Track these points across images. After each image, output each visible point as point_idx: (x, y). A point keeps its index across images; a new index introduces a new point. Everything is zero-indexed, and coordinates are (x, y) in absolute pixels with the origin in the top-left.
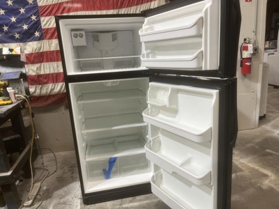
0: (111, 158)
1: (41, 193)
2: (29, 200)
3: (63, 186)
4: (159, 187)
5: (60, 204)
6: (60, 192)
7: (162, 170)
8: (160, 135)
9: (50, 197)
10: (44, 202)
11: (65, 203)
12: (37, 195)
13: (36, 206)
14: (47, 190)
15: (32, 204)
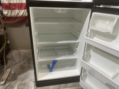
0: (54, 61)
1: (11, 76)
2: (3, 81)
3: (23, 72)
4: (84, 82)
5: (22, 84)
6: (22, 76)
7: (87, 72)
8: (91, 51)
9: (16, 79)
10: (12, 82)
11: (24, 84)
12: (8, 77)
13: (7, 85)
14: (14, 74)
15: (5, 84)
